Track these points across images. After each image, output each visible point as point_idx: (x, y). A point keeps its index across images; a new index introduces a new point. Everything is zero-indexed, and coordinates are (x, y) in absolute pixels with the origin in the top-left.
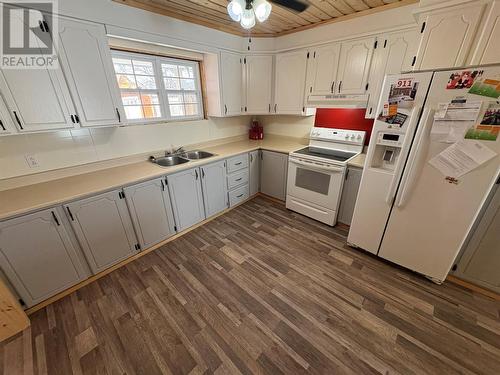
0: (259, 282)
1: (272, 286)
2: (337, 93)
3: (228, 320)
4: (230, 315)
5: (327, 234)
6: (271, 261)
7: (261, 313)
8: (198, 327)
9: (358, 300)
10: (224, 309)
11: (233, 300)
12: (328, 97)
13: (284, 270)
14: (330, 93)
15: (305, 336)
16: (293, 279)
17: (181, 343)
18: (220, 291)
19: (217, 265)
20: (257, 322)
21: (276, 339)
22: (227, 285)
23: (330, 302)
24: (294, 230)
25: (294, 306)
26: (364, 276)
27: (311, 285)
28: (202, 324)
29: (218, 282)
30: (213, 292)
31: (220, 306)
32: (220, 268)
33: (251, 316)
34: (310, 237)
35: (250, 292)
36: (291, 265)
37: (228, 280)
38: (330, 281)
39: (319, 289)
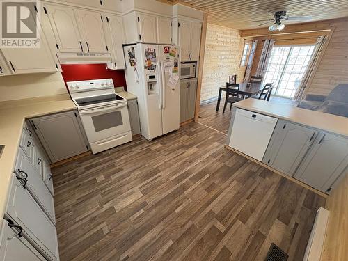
0: (163, 185)
1: (168, 179)
2: (86, 51)
3: (187, 206)
4: (184, 205)
5: (137, 145)
6: (146, 177)
7: (185, 187)
8: (191, 227)
9: (181, 151)
10: (180, 208)
11: (174, 202)
12: (78, 54)
13: (157, 171)
14: (80, 51)
15: (196, 173)
16: (165, 169)
17: (202, 238)
18: (166, 211)
19: (137, 215)
20: (189, 190)
21: (198, 183)
22: (161, 206)
23: (181, 159)
24: (122, 158)
25: (182, 172)
26: (170, 144)
27: (171, 162)
28: (190, 223)
29: (156, 214)
30: (164, 218)
31: (177, 211)
32: (142, 211)
33: (186, 193)
34: (135, 153)
35: (170, 191)
36: (155, 167)
37: (156, 205)
38: (170, 155)
39: (173, 160)
